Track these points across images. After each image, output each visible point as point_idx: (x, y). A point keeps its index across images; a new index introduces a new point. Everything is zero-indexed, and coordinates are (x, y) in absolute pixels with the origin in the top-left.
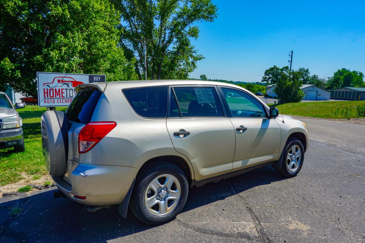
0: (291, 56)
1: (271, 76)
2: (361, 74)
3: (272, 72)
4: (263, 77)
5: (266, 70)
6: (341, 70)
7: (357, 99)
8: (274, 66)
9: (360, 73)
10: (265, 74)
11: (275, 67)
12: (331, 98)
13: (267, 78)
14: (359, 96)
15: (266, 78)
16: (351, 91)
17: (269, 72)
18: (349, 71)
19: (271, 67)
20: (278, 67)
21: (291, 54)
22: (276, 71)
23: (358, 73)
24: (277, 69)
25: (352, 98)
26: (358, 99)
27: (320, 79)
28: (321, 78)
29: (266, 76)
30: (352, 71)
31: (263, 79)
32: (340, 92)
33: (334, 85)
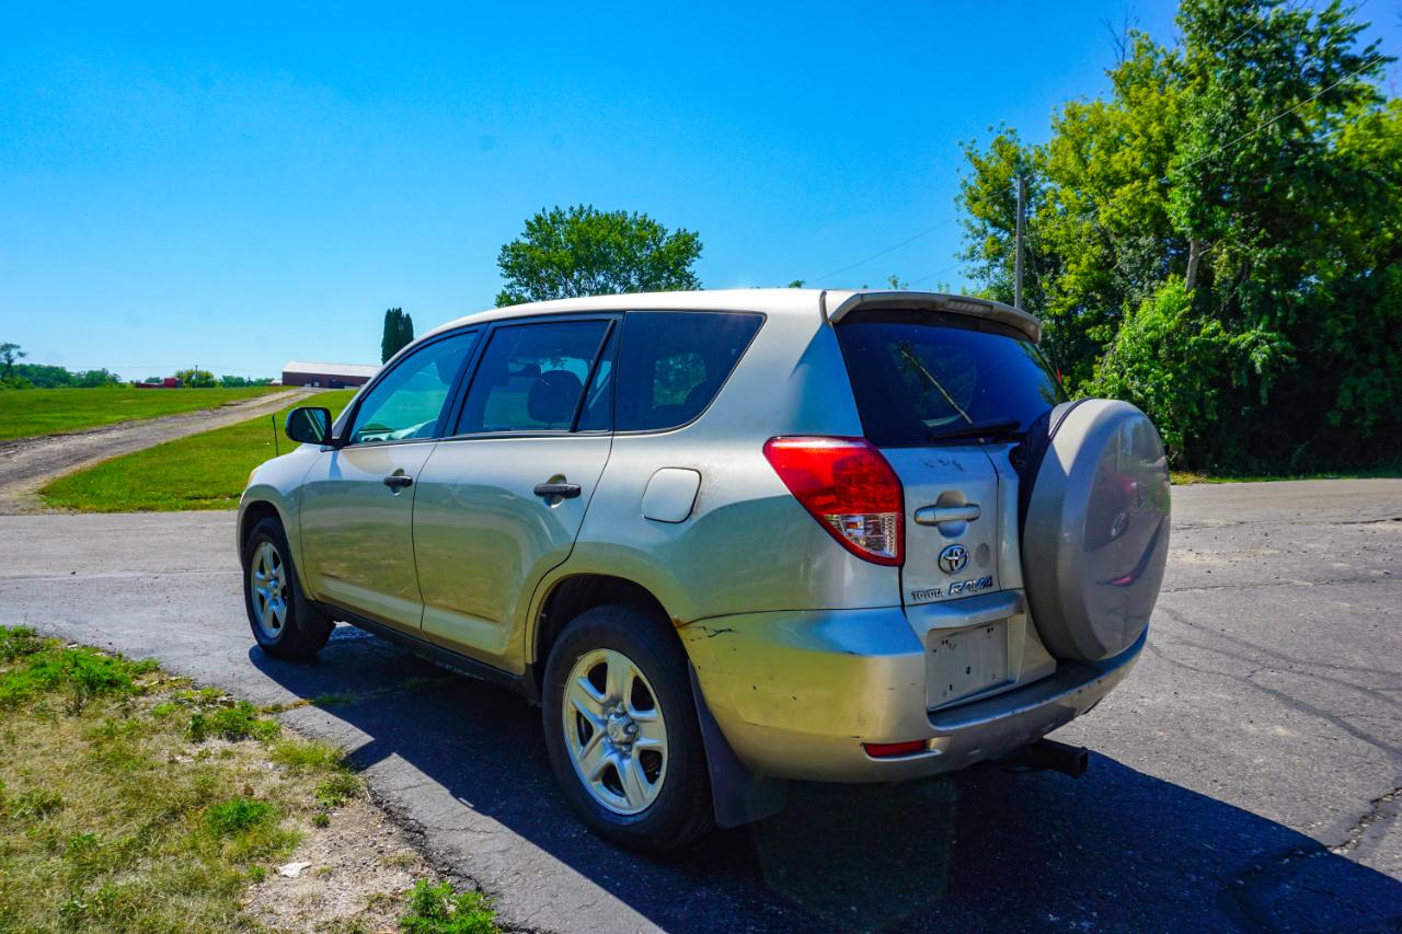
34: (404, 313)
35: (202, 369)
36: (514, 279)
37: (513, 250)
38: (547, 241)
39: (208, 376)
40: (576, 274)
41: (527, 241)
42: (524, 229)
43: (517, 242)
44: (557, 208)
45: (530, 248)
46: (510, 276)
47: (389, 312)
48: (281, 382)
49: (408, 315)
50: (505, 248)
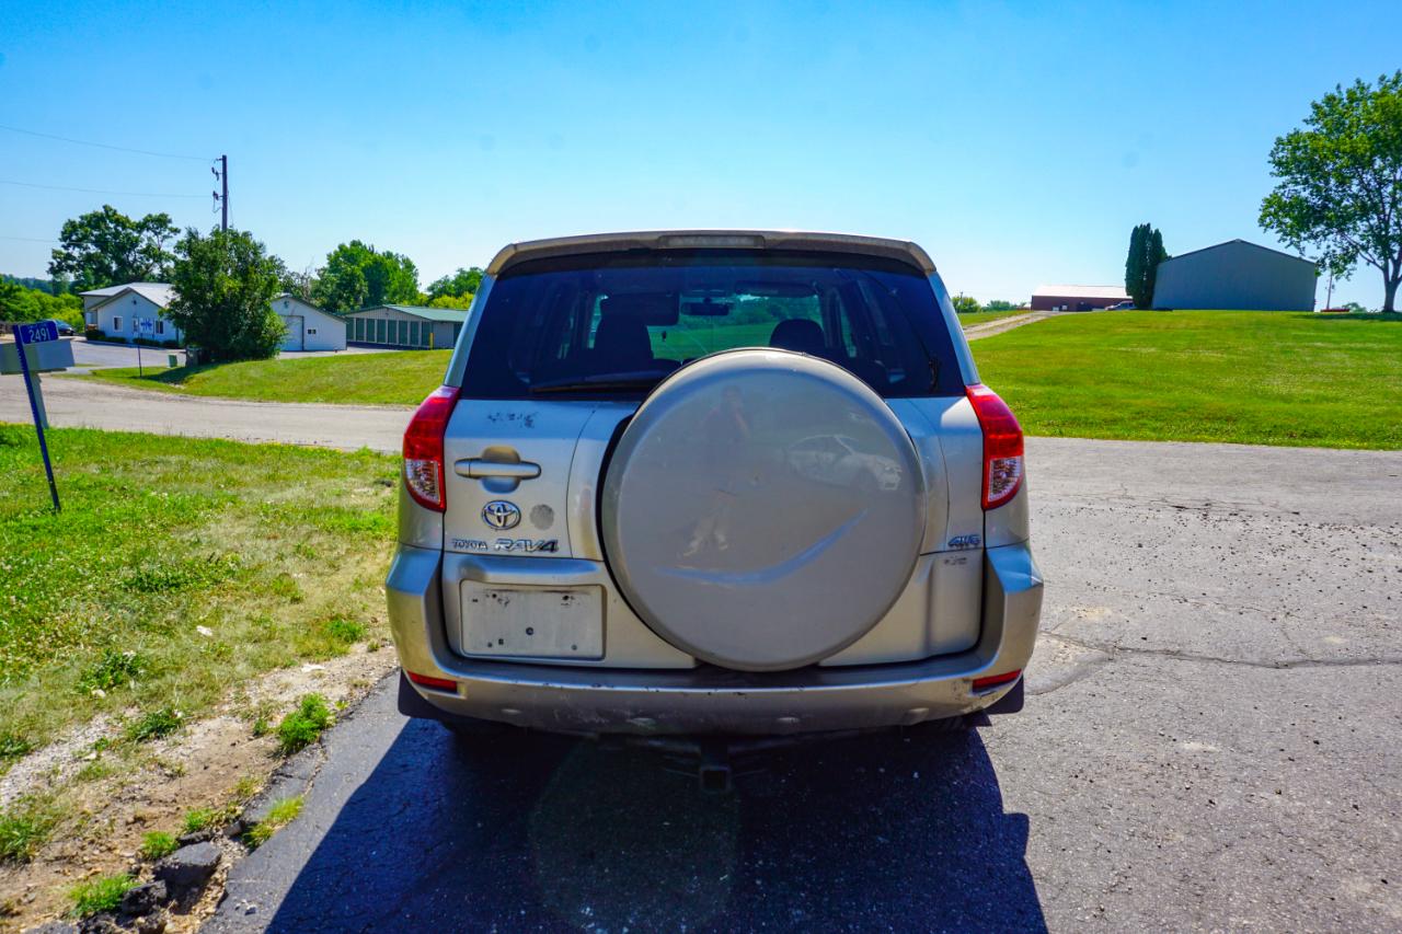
0: (221, 176)
1: (93, 249)
2: (409, 266)
3: (95, 233)
4: (56, 254)
5: (65, 221)
6: (348, 246)
7: (425, 346)
8: (105, 207)
9: (404, 261)
10: (64, 239)
11: (109, 214)
12: (350, 344)
13: (73, 258)
14: (429, 336)
15: (69, 256)
16: (405, 319)
17: (80, 232)
18: (372, 253)
19: (89, 212)
20: (121, 213)
21: (219, 169)
22: (119, 233)
23: (400, 259)
24: (122, 222)
25: (412, 342)
26: (428, 343)
27: (292, 274)
28: (297, 271)
29: (71, 250)
30: (381, 254)
31: (56, 264)
32: (370, 321)
33: (340, 297)
34: (1153, 229)
35: (967, 295)
36: (1288, 177)
37: (1290, 142)
38: (1339, 126)
39: (972, 302)
40: (1378, 163)
41: (1310, 129)
42: (1309, 113)
43: (1297, 133)
44: (1358, 82)
45: (1312, 136)
46: (1283, 174)
47: (1136, 229)
48: (1030, 306)
49: (1157, 231)
50: (1279, 141)
